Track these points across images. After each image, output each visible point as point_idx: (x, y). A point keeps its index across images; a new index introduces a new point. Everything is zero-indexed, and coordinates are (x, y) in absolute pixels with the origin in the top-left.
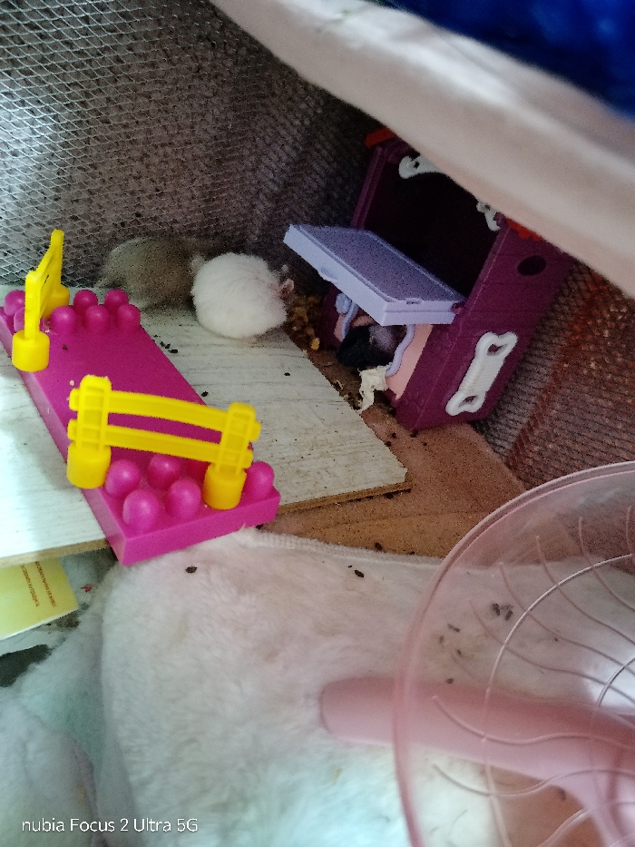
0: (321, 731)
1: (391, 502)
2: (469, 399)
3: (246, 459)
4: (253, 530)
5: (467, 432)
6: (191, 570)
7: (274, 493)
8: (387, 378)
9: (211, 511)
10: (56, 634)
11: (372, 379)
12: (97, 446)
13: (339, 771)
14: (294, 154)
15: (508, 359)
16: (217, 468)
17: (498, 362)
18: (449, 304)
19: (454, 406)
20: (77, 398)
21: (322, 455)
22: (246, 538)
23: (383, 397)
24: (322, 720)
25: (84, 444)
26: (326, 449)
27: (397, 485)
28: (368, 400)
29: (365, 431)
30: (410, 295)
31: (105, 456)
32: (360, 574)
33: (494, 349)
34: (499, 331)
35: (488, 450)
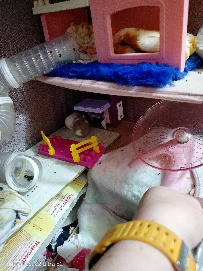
0: (131, 169)
1: (120, 140)
2: (121, 116)
3: (97, 144)
4: (104, 154)
5: (124, 122)
6: (100, 163)
7: (103, 147)
8: (106, 121)
9: (97, 154)
10: (85, 189)
11: (103, 123)
12: (76, 155)
13: (136, 171)
14: (64, 94)
15: (123, 106)
16: (94, 147)
17: (121, 107)
18: (108, 104)
19: (119, 119)
20: (71, 149)
21: (105, 139)
22: (104, 156)
23: (107, 125)
24: (130, 168)
25: (75, 155)
26: (105, 138)
27: (119, 136)
28: (105, 126)
29: (108, 132)
30: (102, 106)
31: (78, 155)
32: (123, 150)
33: (120, 106)
34: (119, 102)
35: (130, 122)
